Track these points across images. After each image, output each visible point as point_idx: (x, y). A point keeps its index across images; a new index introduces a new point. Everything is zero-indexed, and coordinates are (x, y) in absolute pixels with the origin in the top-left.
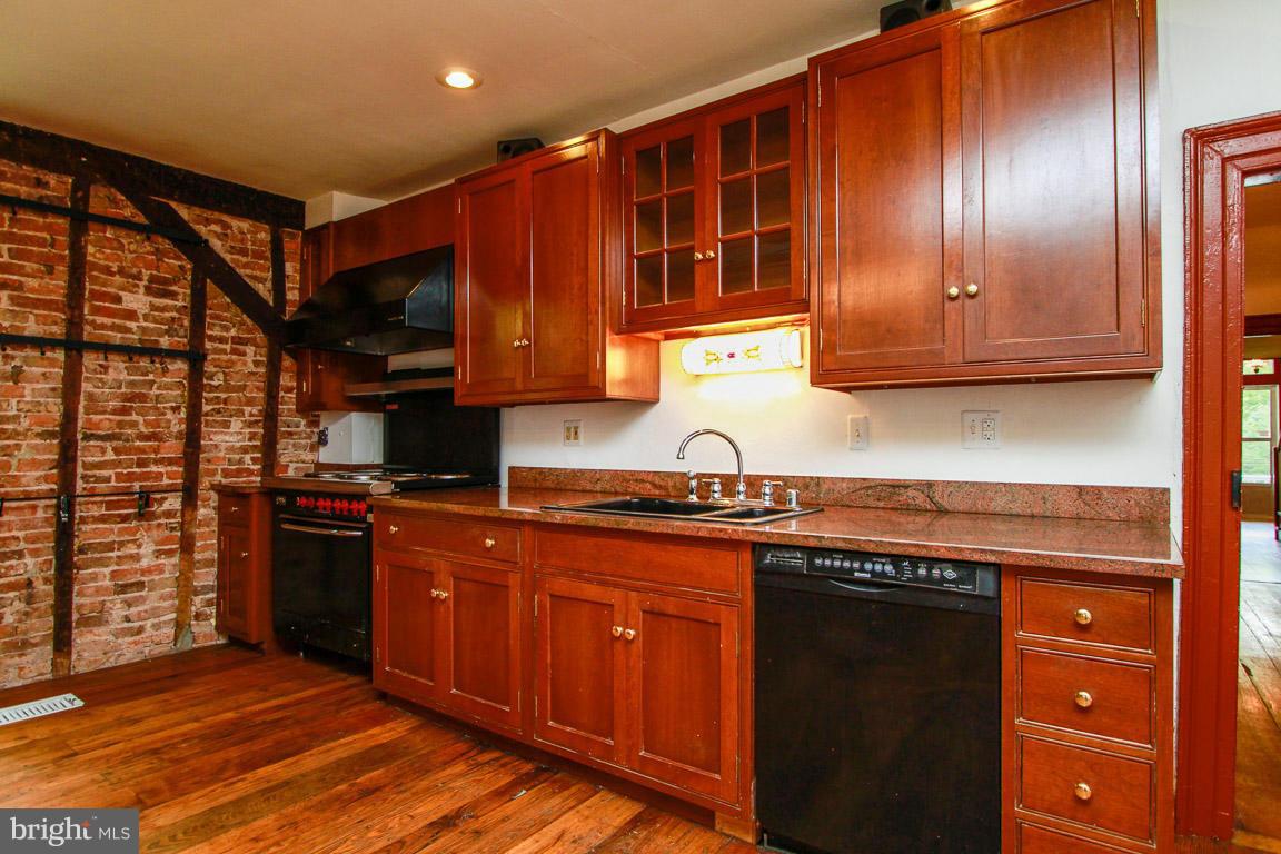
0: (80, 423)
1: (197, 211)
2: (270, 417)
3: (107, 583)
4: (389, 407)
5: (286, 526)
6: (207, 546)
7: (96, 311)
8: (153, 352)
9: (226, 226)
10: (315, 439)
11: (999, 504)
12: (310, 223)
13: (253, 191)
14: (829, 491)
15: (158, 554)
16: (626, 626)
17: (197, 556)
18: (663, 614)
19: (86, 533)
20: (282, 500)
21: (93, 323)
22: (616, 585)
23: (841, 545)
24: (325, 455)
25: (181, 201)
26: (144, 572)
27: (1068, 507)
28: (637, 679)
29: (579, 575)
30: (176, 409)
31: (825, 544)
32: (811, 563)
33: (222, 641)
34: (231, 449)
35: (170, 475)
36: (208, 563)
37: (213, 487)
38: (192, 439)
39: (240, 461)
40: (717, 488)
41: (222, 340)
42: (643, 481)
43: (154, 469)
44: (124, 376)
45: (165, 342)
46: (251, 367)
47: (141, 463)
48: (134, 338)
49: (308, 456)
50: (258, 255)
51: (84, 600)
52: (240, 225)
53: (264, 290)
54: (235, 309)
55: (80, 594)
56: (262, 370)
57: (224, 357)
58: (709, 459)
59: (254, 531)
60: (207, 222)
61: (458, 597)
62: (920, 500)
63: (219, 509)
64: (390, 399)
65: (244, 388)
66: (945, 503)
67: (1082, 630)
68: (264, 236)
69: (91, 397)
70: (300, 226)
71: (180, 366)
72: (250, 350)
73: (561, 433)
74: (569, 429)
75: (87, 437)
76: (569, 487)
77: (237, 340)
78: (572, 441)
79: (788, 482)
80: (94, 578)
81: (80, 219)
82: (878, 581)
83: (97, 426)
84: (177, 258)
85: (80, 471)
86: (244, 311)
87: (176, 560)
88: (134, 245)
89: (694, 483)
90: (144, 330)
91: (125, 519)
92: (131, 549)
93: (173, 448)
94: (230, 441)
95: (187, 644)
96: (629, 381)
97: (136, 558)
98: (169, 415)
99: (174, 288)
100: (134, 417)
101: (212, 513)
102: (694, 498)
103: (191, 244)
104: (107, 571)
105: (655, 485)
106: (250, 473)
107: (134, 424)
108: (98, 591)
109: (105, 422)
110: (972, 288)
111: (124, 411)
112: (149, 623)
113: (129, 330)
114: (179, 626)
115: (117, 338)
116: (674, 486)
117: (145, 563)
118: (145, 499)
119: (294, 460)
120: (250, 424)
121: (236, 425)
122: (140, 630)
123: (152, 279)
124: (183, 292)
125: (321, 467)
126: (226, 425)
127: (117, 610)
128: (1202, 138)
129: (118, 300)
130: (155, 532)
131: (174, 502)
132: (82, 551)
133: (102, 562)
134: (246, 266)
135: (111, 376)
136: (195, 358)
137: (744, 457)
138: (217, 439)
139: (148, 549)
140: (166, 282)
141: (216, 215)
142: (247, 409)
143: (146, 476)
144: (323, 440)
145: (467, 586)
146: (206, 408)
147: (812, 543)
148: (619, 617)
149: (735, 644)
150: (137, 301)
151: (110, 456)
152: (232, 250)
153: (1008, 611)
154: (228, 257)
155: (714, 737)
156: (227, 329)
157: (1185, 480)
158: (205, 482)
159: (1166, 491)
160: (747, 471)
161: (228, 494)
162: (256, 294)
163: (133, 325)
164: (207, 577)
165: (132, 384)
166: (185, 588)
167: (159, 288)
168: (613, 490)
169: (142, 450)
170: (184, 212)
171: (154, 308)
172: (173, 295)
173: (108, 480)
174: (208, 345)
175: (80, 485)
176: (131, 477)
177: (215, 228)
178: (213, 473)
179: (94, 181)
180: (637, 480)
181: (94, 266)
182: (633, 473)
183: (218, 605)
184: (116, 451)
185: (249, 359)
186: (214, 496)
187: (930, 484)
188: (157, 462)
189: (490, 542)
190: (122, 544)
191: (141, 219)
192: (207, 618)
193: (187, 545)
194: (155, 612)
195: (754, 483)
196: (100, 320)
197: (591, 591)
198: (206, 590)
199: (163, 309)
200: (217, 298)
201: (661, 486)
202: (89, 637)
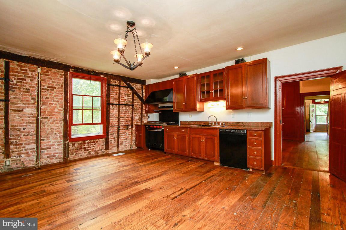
0: (120, 116)
1: (132, 83)
2: (142, 114)
3: (123, 138)
4: (160, 112)
5: (148, 130)
6: (134, 134)
7: (122, 99)
8: (128, 105)
9: (136, 85)
10: (147, 117)
11: (252, 125)
12: (147, 84)
13: (139, 80)
14: (229, 124)
15: (129, 134)
16: (203, 140)
17: (133, 135)
18: (207, 138)
19: (121, 131)
20: (147, 126)
21: (121, 101)
22: (201, 135)
23: (229, 128)
24: (149, 120)
25: (131, 82)
26: (127, 137)
27: (260, 125)
28: (204, 147)
29: (196, 134)
30: (130, 113)
31: (228, 128)
32: (226, 130)
33: (136, 148)
34: (137, 119)
35: (130, 123)
36: (134, 136)
37: (135, 125)
38: (132, 117)
39: (138, 121)
40: (213, 123)
41: (136, 103)
43: (128, 122)
44: (125, 109)
45: (129, 103)
46: (139, 107)
47: (127, 121)
48: (125, 103)
49: (146, 120)
50: (140, 89)
51: (121, 141)
52: (138, 85)
53: (141, 95)
54: (137, 98)
55: (120, 140)
56: (141, 107)
57: (136, 105)
58: (212, 120)
59: (142, 131)
60: (134, 85)
61: (178, 138)
62: (241, 124)
63: (136, 128)
64: (160, 111)
65: (138, 110)
66: (245, 125)
67: (255, 136)
68: (141, 86)
69: (121, 111)
70: (145, 84)
71: (131, 107)
72: (139, 104)
74: (190, 115)
75: (121, 118)
77: (138, 103)
78: (190, 117)
79: (223, 122)
80: (122, 138)
81: (120, 86)
82: (234, 132)
83: (122, 116)
84: (130, 91)
85: (120, 122)
86: (138, 98)
87: (130, 136)
88: (126, 89)
89: (210, 123)
90: (127, 102)
91: (125, 129)
92: (125, 134)
93: (130, 119)
94: (137, 118)
95: (132, 148)
96: (200, 108)
97: (126, 135)
98: (130, 114)
99: (130, 95)
100: (126, 115)
101: (135, 129)
102: (210, 125)
103: (132, 89)
104: (123, 137)
105: (204, 123)
106: (139, 123)
107: (126, 116)
108: (122, 140)
109: (123, 115)
110: (246, 98)
111: (125, 114)
112: (127, 145)
113: (125, 102)
114: (131, 145)
115: (124, 103)
116: (207, 123)
117: (127, 136)
118: (128, 126)
119: (145, 121)
120: (139, 115)
121: (137, 115)
122: (127, 146)
123: (128, 94)
124: (131, 96)
125: (148, 122)
126: (136, 115)
127: (124, 143)
128: (276, 78)
129: (124, 98)
130: (128, 131)
131: (130, 127)
132: (120, 134)
133: (122, 135)
134: (138, 91)
135: (123, 109)
136: (133, 105)
137: (217, 119)
138: (135, 118)
139: (127, 134)
140: (129, 95)
141: (134, 84)
142: (139, 113)
143: (127, 123)
144: (149, 117)
145: (179, 137)
146: (134, 113)
147: (226, 128)
148: (201, 139)
149: (217, 141)
150: (126, 98)
151: (123, 120)
152: (137, 89)
153: (248, 135)
154: (136, 90)
155: (214, 152)
156: (136, 101)
157: (275, 121)
158: (134, 124)
159: (272, 122)
160: (217, 121)
161: (137, 126)
162: (140, 95)
163: (125, 101)
164: (134, 138)
165: (126, 110)
166: (132, 140)
167: (128, 96)
168: (197, 124)
169: (127, 119)
170: (131, 84)
171: (128, 99)
172: (130, 96)
173: (123, 124)
174: (134, 103)
175: (120, 124)
176: (125, 123)
177: (135, 86)
178: (135, 123)
179: (121, 81)
180: (201, 123)
181: (121, 93)
183: (136, 143)
184: (124, 120)
185: (139, 105)
186: (135, 126)
187: (243, 122)
188: (128, 121)
189: (183, 131)
190: (125, 133)
191: (126, 86)
192: (134, 145)
193: (132, 134)
194: (128, 143)
195: (219, 123)
196: (122, 101)
197: (198, 136)
198: (134, 140)
199: (129, 99)
200: (135, 96)
202: (121, 146)
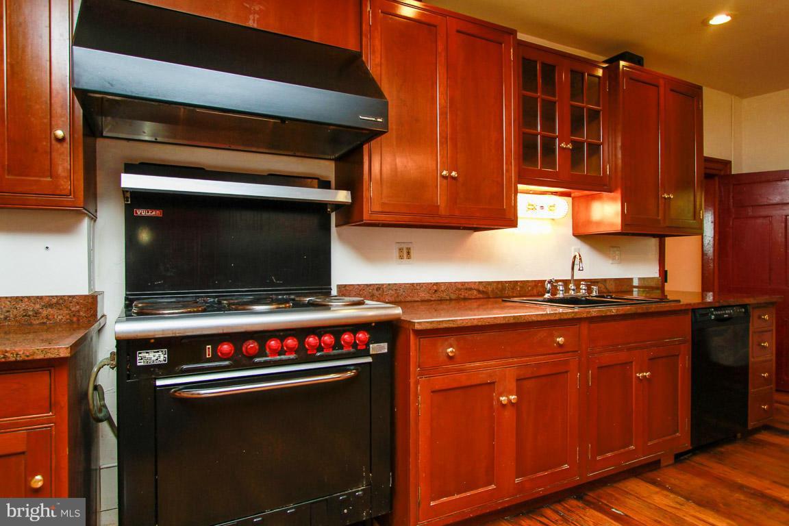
18: (657, 358)
22: (636, 348)
29: (615, 348)
40: (561, 287)
42: (471, 289)
61: (521, 396)
73: (396, 253)
74: (401, 250)
76: (409, 299)
78: (405, 260)
89: (550, 285)
105: (479, 291)
110: (671, 196)
116: (493, 291)
148: (637, 368)
168: (448, 298)
180: (466, 289)
182: (463, 284)
189: (560, 340)
197: (623, 357)
201: (483, 291)
